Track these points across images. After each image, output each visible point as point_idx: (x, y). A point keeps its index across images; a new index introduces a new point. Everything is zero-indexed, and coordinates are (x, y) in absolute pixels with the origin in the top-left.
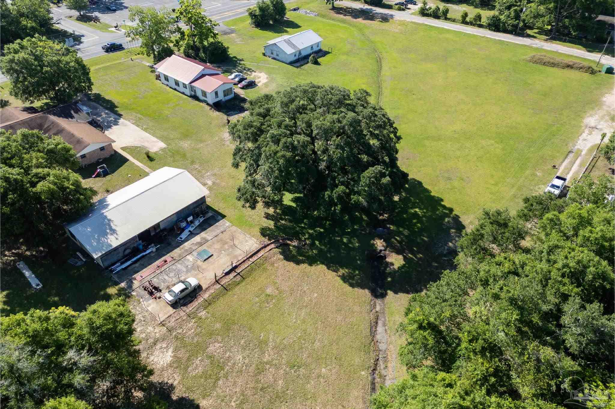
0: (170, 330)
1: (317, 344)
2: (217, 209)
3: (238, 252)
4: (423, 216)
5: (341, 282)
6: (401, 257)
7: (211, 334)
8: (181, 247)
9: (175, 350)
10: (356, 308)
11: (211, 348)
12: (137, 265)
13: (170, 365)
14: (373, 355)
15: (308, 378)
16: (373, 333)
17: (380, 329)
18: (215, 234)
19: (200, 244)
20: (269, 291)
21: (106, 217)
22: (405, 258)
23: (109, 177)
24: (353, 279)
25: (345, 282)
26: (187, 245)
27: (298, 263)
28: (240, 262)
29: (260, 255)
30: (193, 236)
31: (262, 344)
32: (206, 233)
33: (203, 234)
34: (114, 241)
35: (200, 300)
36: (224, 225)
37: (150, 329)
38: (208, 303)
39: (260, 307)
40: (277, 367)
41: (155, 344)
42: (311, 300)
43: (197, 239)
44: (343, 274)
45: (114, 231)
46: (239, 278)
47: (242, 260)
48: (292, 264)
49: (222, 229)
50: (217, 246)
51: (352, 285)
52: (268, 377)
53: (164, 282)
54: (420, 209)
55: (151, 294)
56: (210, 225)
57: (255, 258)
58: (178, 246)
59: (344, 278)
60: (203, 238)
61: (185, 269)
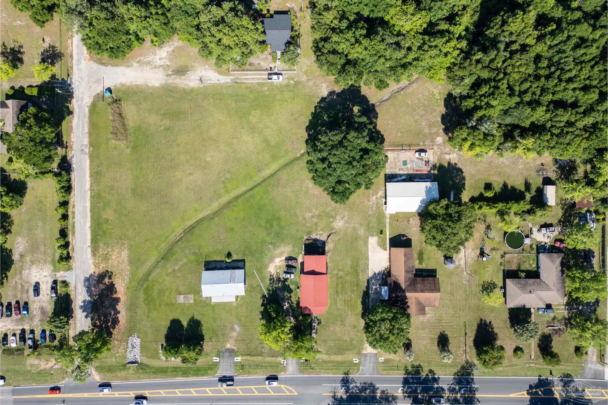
0: (433, 146)
1: (404, 109)
3: (395, 155)
6: (354, 108)
7: (424, 136)
9: (435, 139)
10: (385, 108)
11: (428, 132)
13: (439, 136)
14: (394, 95)
15: (415, 104)
16: (388, 99)
17: (385, 99)
18: (394, 170)
19: (402, 169)
20: (400, 135)
21: (426, 195)
22: (353, 106)
23: (403, 233)
25: (378, 117)
26: (406, 173)
27: (382, 136)
29: (390, 148)
30: (401, 175)
31: (416, 121)
33: (398, 172)
34: (429, 184)
35: (419, 148)
36: (389, 171)
37: (437, 150)
38: (418, 145)
39: (407, 132)
40: (418, 113)
41: (439, 145)
42: (393, 121)
43: (401, 172)
45: (426, 187)
46: (404, 145)
47: (397, 150)
48: (385, 137)
49: (391, 169)
50: (398, 164)
51: (377, 114)
52: (423, 112)
53: (422, 163)
54: (323, 117)
55: (428, 162)
56: (393, 174)
57: (394, 148)
58: (409, 174)
59: (376, 118)
60: (399, 171)
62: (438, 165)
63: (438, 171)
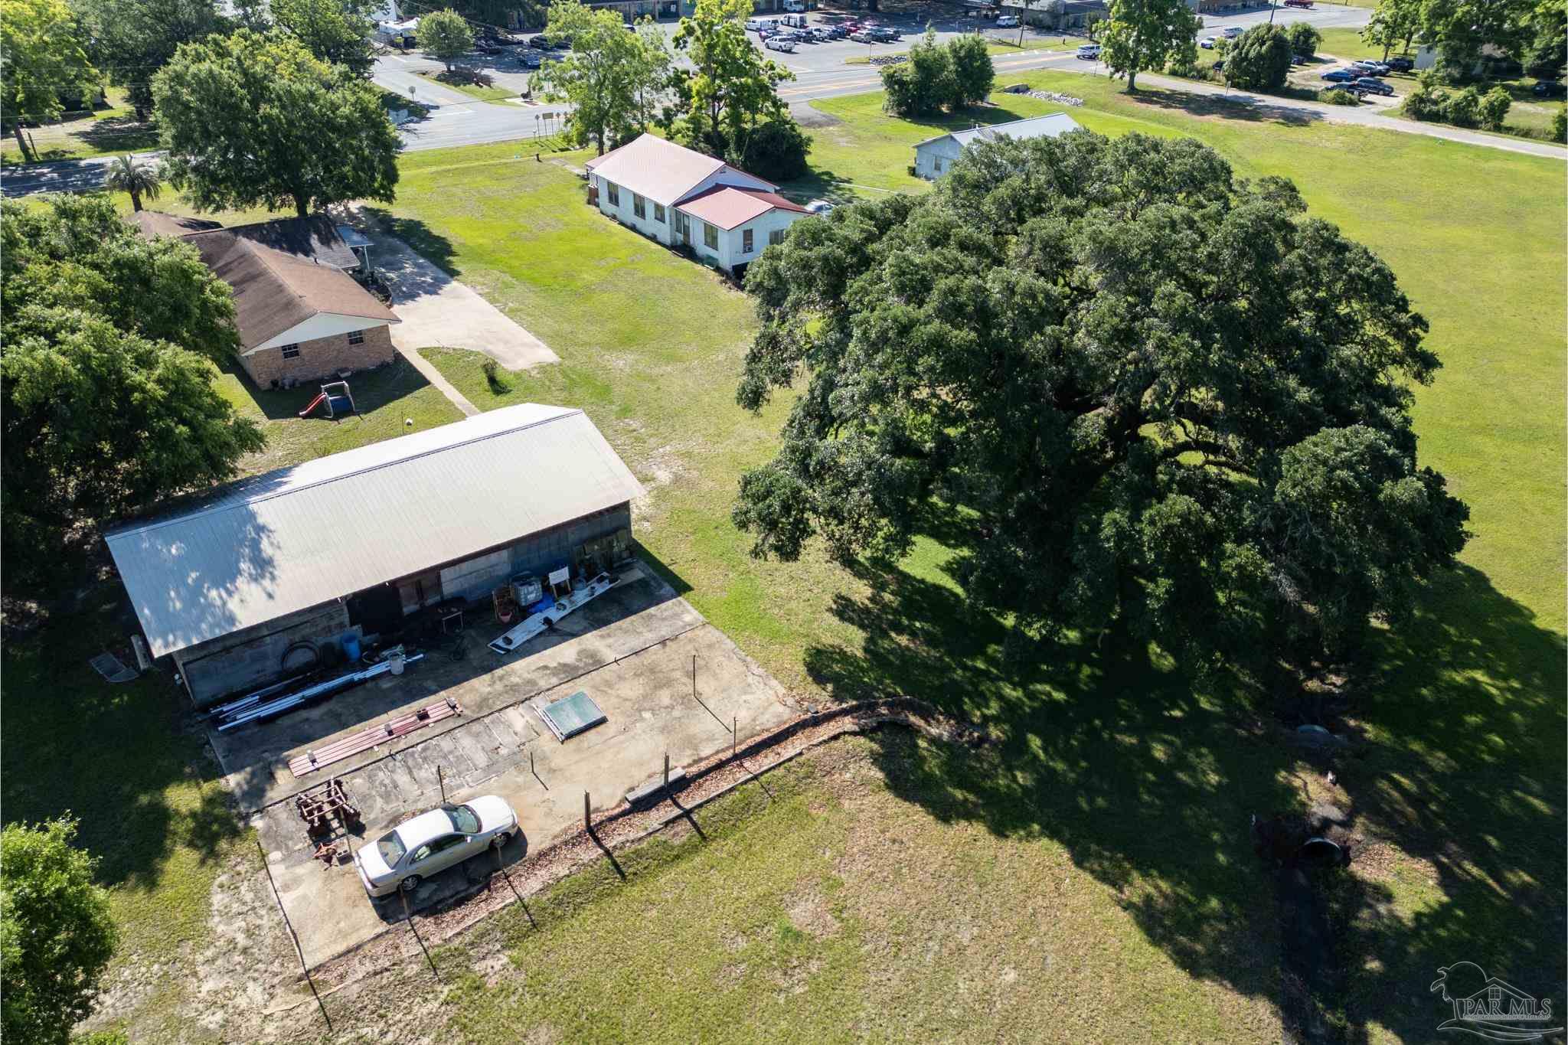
0: (329, 1020)
2: (665, 561)
3: (704, 726)
4: (1511, 706)
5: (1136, 936)
8: (499, 672)
12: (315, 713)
18: (636, 643)
19: (570, 673)
20: (800, 915)
21: (252, 516)
24: (1195, 934)
25: (1155, 940)
27: (946, 812)
28: (703, 766)
30: (555, 638)
32: (602, 637)
33: (592, 640)
36: (676, 616)
37: (253, 994)
39: (750, 987)
42: (985, 998)
43: (566, 652)
44: (1148, 898)
46: (683, 832)
47: (713, 761)
48: (919, 815)
49: (665, 631)
50: (633, 689)
51: (1188, 963)
53: (387, 797)
54: (1492, 673)
55: (320, 834)
56: (627, 612)
57: (767, 760)
58: (489, 669)
59: (1150, 921)
60: (586, 654)
61: (481, 759)
62: (182, 861)
63: (162, 815)
